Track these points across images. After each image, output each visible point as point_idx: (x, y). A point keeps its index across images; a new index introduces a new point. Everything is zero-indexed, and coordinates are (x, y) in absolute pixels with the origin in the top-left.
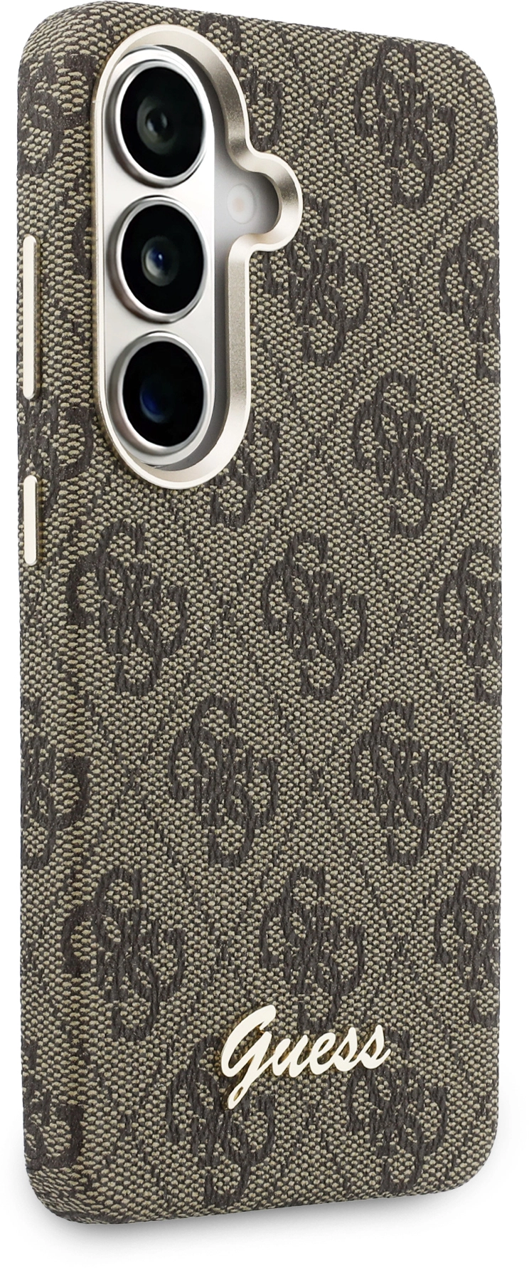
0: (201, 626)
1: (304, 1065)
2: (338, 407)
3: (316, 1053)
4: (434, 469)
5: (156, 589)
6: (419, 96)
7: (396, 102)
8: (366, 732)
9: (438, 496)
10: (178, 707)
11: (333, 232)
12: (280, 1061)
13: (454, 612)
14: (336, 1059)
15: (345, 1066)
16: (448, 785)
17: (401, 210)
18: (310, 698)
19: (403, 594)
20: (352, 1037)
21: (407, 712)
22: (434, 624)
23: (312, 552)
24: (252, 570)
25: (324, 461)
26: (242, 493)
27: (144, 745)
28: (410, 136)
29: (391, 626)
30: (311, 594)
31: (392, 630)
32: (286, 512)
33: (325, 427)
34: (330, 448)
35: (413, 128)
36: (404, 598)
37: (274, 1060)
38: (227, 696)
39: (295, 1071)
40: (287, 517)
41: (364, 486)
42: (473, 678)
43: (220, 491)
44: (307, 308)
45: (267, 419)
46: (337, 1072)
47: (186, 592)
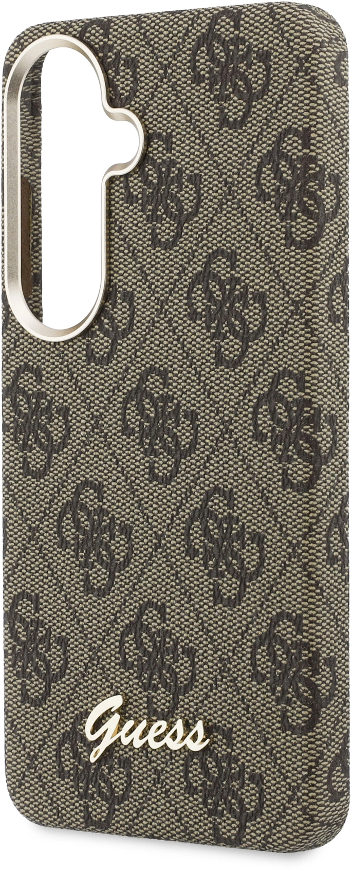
0: (79, 433)
1: (144, 740)
2: (176, 277)
3: (152, 734)
4: (250, 317)
5: (49, 408)
6: (241, 47)
7: (223, 54)
8: (196, 508)
9: (252, 337)
10: (64, 487)
11: (174, 155)
12: (127, 735)
13: (265, 422)
14: (168, 740)
15: (174, 745)
16: (261, 550)
17: (226, 132)
18: (155, 483)
19: (225, 409)
20: (179, 726)
21: (227, 495)
22: (249, 431)
23: (157, 381)
24: (114, 394)
25: (166, 316)
26: (106, 341)
27: (41, 512)
28: (234, 77)
29: (216, 432)
30: (156, 410)
31: (217, 435)
32: (139, 354)
33: (166, 292)
34: (170, 307)
35: (235, 70)
36: (226, 412)
37: (122, 734)
38: (97, 480)
39: (138, 744)
40: (139, 357)
41: (196, 333)
42: (280, 471)
43: (93, 341)
44: (155, 210)
45: (125, 289)
46: (168, 748)
47: (69, 409)
